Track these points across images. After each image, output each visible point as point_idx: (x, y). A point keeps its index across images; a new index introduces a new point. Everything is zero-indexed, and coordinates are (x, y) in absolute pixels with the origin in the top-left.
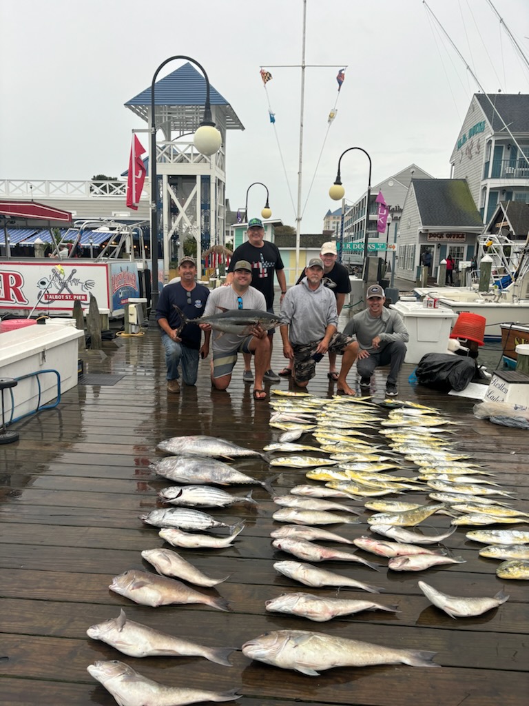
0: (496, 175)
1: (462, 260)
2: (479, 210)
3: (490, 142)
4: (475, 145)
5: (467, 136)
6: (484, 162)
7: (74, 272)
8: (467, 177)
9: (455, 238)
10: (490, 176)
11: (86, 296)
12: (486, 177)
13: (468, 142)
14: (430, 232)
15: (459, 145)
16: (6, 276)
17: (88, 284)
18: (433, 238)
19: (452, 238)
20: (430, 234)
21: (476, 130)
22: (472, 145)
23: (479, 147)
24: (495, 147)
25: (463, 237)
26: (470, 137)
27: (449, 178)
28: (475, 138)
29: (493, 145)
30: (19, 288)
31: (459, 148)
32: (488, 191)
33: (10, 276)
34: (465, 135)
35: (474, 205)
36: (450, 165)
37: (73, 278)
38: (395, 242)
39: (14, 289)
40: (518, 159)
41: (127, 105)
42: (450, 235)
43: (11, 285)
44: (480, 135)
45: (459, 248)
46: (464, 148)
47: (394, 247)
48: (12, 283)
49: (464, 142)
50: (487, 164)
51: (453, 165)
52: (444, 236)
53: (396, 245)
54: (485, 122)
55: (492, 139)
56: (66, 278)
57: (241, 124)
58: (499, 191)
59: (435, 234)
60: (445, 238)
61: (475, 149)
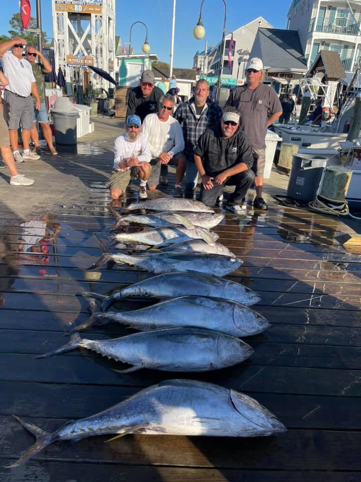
0: (319, 29)
4: (306, 4)
6: (312, 18)
8: (299, 29)
9: (287, 78)
10: (315, 30)
14: (268, 71)
15: (295, 3)
18: (270, 77)
19: (284, 77)
20: (269, 73)
22: (304, 4)
24: (320, 7)
27: (286, 29)
29: (319, 5)
31: (294, 6)
32: (312, 42)
36: (288, 19)
40: (335, 18)
46: (298, 6)
47: (242, 82)
49: (298, 1)
51: (290, 19)
52: (279, 75)
58: (321, 43)
59: (272, 73)
60: (279, 77)
61: (306, 8)
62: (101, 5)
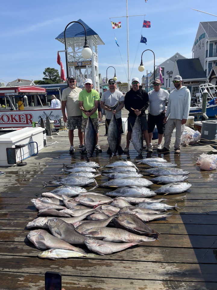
0: (211, 56)
1: (198, 93)
2: (205, 71)
4: (202, 43)
5: (198, 40)
6: (206, 50)
7: (52, 112)
8: (199, 57)
9: (195, 83)
10: (208, 56)
11: (56, 121)
12: (207, 57)
13: (199, 42)
14: (184, 81)
15: (195, 44)
16: (26, 115)
17: (57, 117)
18: (185, 84)
19: (194, 83)
20: (184, 82)
22: (200, 43)
25: (198, 83)
26: (199, 40)
27: (192, 58)
28: (202, 40)
29: (209, 43)
30: (31, 119)
32: (208, 62)
33: (28, 115)
34: (197, 40)
35: (202, 69)
36: (192, 52)
37: (51, 115)
38: (169, 87)
39: (30, 120)
41: (56, 38)
42: (192, 82)
43: (28, 119)
45: (197, 87)
46: (197, 44)
47: (169, 89)
48: (29, 117)
49: (197, 42)
50: (207, 51)
52: (190, 83)
53: (170, 88)
54: (205, 33)
55: (208, 41)
56: (49, 115)
57: (103, 42)
58: (213, 62)
59: (186, 82)
60: (191, 83)
61: (202, 45)
62: (91, 61)
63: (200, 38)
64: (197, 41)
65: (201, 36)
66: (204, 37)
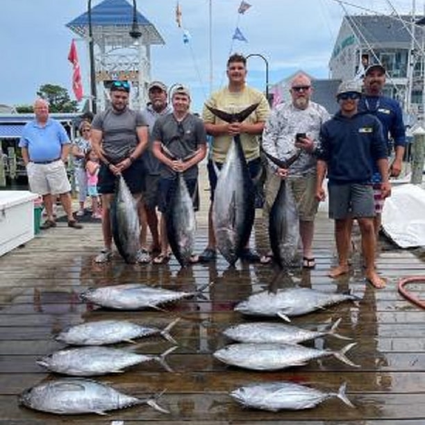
3: (358, 51)
4: (347, 54)
5: (341, 47)
8: (342, 77)
13: (341, 53)
15: (335, 54)
21: (347, 42)
22: (345, 54)
23: (350, 55)
26: (343, 48)
27: (328, 79)
28: (347, 49)
31: (335, 56)
34: (339, 47)
36: (329, 69)
41: (68, 26)
44: (351, 47)
46: (339, 56)
49: (339, 52)
51: (331, 70)
54: (353, 36)
55: (359, 49)
57: (162, 40)
61: (347, 57)
62: (137, 72)
63: (344, 45)
64: (338, 50)
65: (347, 40)
66: (351, 43)
